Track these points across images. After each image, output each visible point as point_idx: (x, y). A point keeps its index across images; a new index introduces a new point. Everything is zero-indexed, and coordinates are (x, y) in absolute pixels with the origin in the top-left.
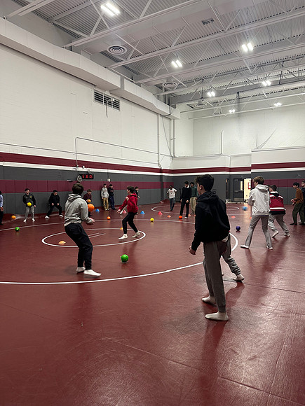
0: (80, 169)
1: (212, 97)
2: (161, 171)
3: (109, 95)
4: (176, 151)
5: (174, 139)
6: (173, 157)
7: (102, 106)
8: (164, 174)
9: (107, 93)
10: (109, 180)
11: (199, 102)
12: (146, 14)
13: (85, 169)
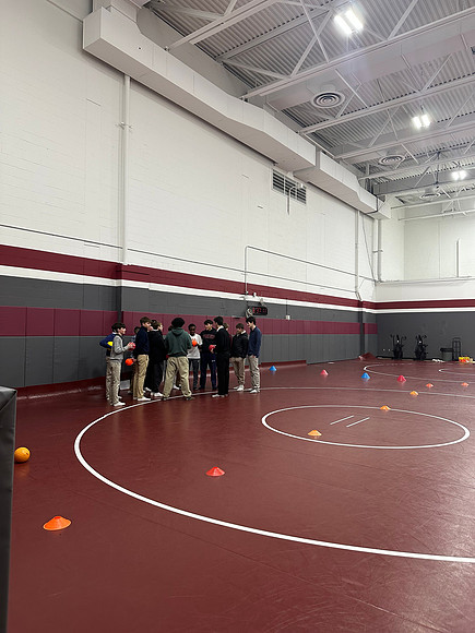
0: (250, 298)
1: (459, 181)
2: (360, 304)
3: (293, 178)
4: (382, 272)
5: (379, 251)
6: (378, 282)
7: (282, 197)
8: (364, 310)
9: (290, 176)
10: (288, 318)
11: (428, 191)
12: (400, 32)
13: (256, 299)
